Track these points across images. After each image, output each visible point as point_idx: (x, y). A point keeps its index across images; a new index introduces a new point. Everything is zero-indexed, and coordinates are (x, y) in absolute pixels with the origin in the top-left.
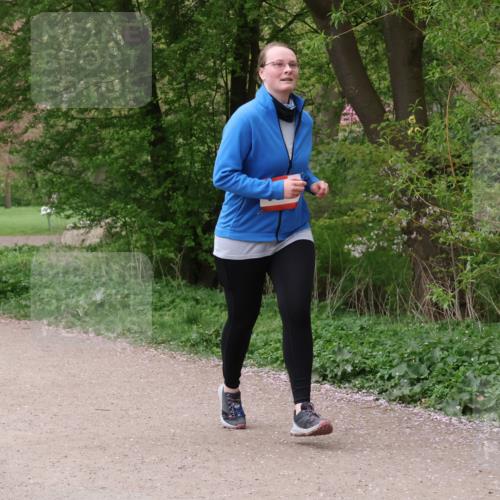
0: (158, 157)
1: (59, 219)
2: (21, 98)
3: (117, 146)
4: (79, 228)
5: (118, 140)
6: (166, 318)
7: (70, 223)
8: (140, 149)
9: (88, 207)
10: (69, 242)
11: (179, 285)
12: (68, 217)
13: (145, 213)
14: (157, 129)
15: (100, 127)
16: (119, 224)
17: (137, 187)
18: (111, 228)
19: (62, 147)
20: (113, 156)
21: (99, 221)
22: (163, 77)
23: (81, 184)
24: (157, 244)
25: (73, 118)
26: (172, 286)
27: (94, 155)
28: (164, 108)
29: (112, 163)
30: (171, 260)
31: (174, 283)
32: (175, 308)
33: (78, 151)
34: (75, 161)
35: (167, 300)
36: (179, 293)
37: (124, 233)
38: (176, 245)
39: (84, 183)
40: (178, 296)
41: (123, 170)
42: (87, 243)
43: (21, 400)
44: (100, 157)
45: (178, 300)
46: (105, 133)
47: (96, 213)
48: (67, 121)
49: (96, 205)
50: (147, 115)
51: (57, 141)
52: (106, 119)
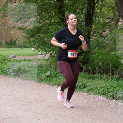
1: (37, 52)
3: (53, 31)
4: (43, 54)
5: (54, 29)
7: (40, 53)
9: (45, 48)
10: (40, 58)
12: (39, 51)
15: (49, 25)
16: (54, 53)
18: (52, 54)
19: (38, 31)
20: (52, 34)
21: (48, 52)
22: (67, 11)
23: (43, 41)
25: (41, 23)
27: (47, 33)
29: (52, 36)
33: (42, 32)
34: (41, 35)
37: (55, 56)
39: (44, 41)
42: (45, 59)
44: (49, 34)
46: (50, 27)
47: (48, 50)
48: (39, 24)
49: (47, 48)
50: (62, 22)
51: (36, 29)
52: (51, 23)
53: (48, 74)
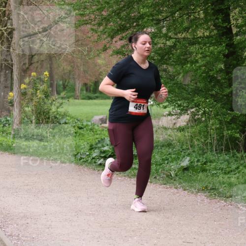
0: (230, 65)
1: (159, 109)
2: (135, 24)
3: (201, 58)
4: (173, 115)
5: (201, 54)
6: (233, 179)
7: (166, 111)
8: (217, 59)
9: (179, 100)
10: (165, 125)
11: (242, 156)
12: (165, 107)
13: (219, 105)
14: (230, 45)
15: (189, 44)
16: (200, 113)
17: (214, 86)
18: (195, 115)
19: (162, 58)
20: (198, 65)
21: (187, 110)
22: (235, 8)
23: (174, 84)
24: (227, 127)
25: (171, 38)
26: (237, 157)
27: (185, 64)
28: (235, 31)
29: (197, 70)
30: (237, 139)
31: (239, 155)
32: (239, 172)
33: (173, 61)
34: (170, 69)
35: (234, 167)
36: (242, 162)
37: (203, 119)
38: (241, 128)
39: (177, 84)
40: (242, 164)
41: (205, 75)
42: (178, 125)
43: (132, 233)
44: (189, 65)
45: (241, 167)
46: (192, 49)
47: (185, 105)
48: (166, 40)
49: (185, 99)
50: (223, 36)
51: (159, 55)
52: (193, 39)
53: (185, 163)
